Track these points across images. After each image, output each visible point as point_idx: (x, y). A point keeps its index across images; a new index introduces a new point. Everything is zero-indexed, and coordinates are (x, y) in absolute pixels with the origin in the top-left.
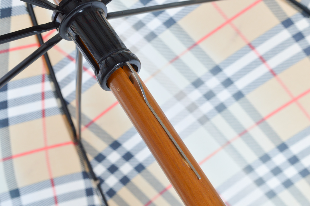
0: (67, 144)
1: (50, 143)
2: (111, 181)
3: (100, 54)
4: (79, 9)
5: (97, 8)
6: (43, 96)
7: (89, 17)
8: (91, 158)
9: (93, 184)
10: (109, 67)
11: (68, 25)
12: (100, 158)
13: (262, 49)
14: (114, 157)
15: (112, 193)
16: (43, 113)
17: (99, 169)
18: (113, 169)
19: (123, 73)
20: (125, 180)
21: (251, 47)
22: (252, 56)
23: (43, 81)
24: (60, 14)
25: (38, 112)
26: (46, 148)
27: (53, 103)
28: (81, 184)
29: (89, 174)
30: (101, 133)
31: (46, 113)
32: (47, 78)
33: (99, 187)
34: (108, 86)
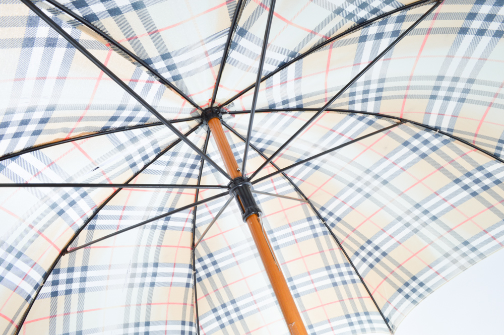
0: (188, 248)
1: (180, 245)
2: (202, 273)
3: (246, 206)
4: (240, 184)
5: (248, 185)
6: (187, 220)
7: (244, 188)
8: (196, 259)
9: (193, 272)
10: (249, 212)
11: (234, 190)
12: (201, 260)
13: (294, 228)
14: (207, 261)
15: (200, 279)
16: (183, 229)
17: (198, 266)
18: (205, 267)
19: (255, 216)
20: (209, 275)
21: (290, 225)
22: (289, 230)
23: (190, 213)
24: (233, 184)
25: (181, 227)
26: (178, 247)
27: (190, 225)
28: (187, 271)
29: (192, 267)
30: (206, 248)
31: (185, 229)
32: (192, 212)
33: (195, 274)
34: (246, 221)
